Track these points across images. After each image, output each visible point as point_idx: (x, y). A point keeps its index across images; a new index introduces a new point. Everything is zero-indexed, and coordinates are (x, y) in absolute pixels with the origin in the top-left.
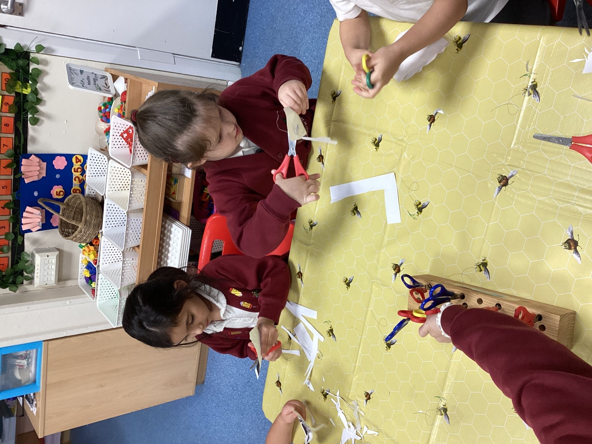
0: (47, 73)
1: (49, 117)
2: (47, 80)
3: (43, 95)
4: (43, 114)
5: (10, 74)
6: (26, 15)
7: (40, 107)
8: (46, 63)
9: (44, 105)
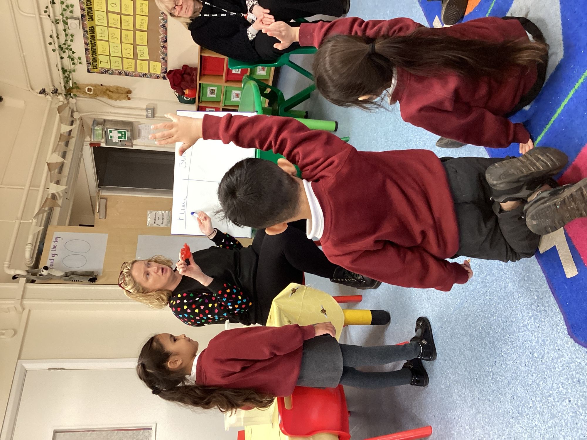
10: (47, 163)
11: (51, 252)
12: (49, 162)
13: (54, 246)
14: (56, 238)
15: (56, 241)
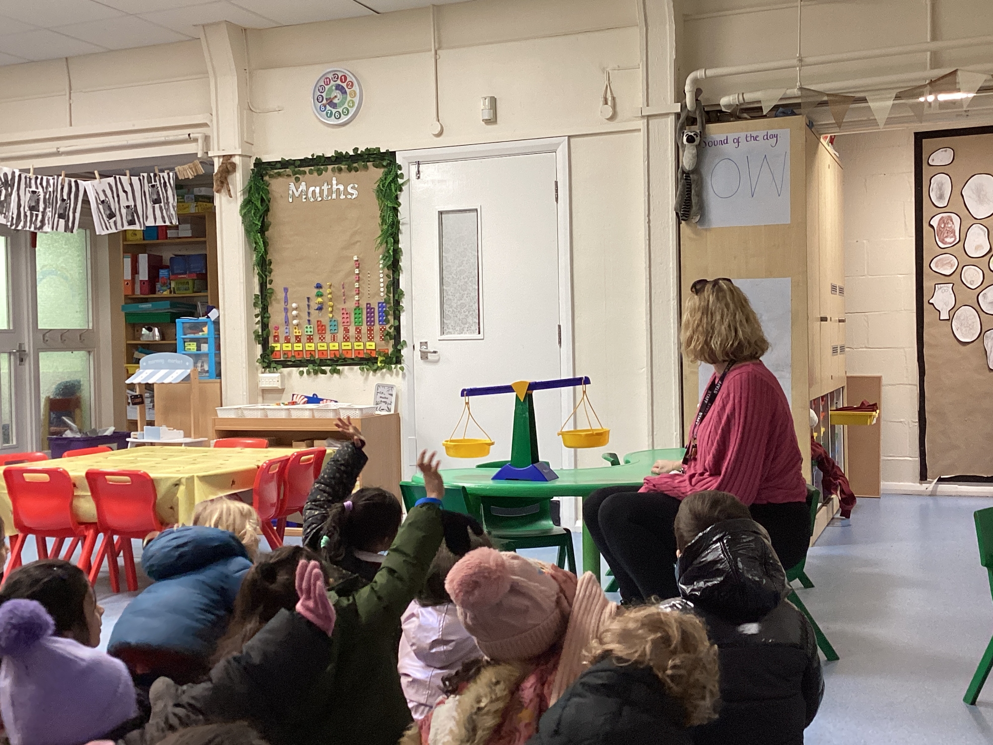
0: (391, 375)
1: (366, 379)
2: (388, 375)
3: (379, 374)
4: (368, 375)
5: (388, 353)
6: (422, 361)
7: (371, 373)
8: (397, 374)
9: (373, 375)
10: (956, 71)
11: (742, 135)
12: (959, 73)
13: (757, 136)
14: (773, 136)
15: (767, 137)
